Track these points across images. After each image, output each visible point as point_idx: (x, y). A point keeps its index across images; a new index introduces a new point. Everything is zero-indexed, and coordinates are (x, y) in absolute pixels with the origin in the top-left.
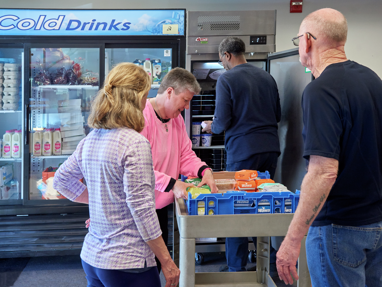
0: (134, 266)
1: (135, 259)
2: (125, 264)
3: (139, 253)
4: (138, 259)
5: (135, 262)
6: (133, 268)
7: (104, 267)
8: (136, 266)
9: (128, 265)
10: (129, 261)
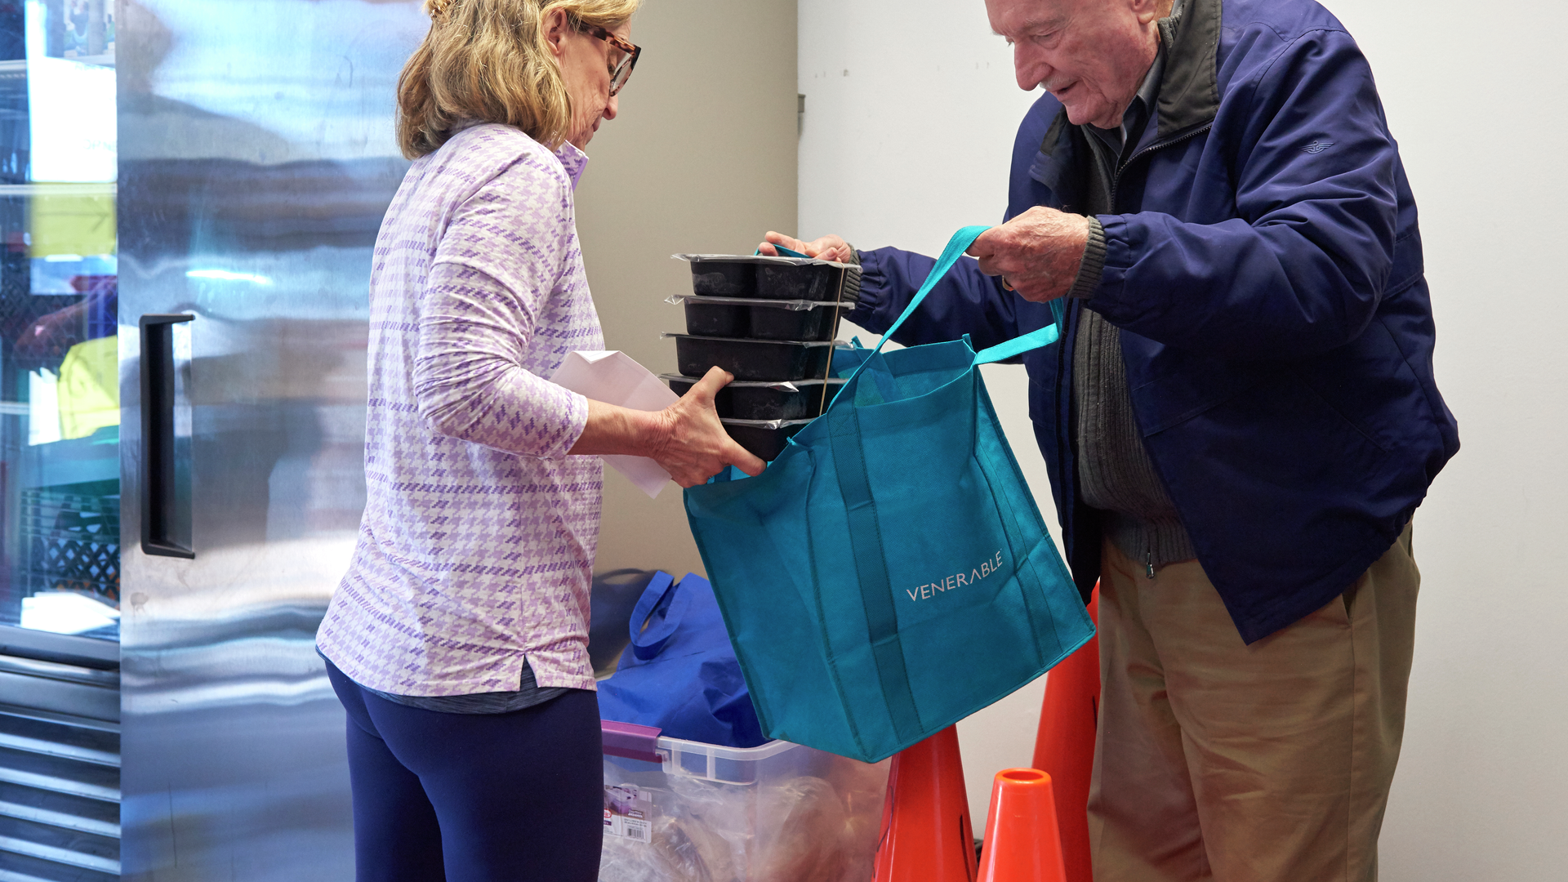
0: (477, 684)
1: (482, 658)
2: (444, 676)
3: (497, 638)
4: (491, 659)
5: (480, 668)
6: (473, 692)
7: (373, 683)
8: (484, 684)
9: (454, 682)
10: (458, 668)
